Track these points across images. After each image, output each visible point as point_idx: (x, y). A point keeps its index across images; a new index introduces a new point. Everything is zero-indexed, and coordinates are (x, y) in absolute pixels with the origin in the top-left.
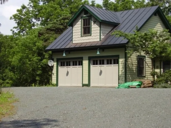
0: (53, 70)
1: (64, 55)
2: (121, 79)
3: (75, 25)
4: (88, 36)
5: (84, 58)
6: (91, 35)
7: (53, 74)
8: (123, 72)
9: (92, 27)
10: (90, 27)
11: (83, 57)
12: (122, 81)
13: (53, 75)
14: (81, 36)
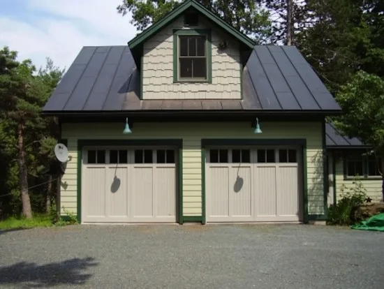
0: (63, 173)
1: (127, 130)
2: (311, 201)
3: (150, 49)
4: (202, 82)
5: (184, 143)
6: (210, 82)
7: (65, 186)
8: (319, 184)
9: (214, 59)
10: (205, 59)
11: (182, 140)
12: (316, 206)
13: (62, 188)
14: (175, 81)
